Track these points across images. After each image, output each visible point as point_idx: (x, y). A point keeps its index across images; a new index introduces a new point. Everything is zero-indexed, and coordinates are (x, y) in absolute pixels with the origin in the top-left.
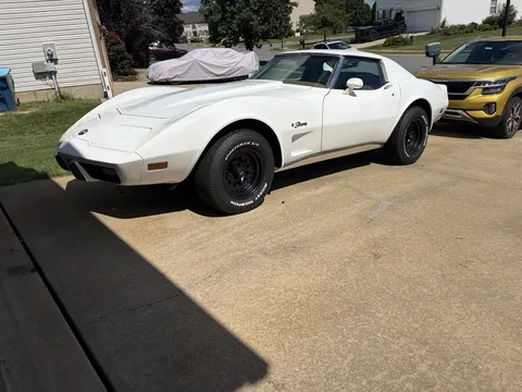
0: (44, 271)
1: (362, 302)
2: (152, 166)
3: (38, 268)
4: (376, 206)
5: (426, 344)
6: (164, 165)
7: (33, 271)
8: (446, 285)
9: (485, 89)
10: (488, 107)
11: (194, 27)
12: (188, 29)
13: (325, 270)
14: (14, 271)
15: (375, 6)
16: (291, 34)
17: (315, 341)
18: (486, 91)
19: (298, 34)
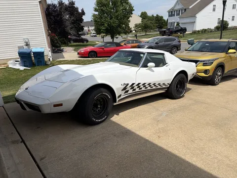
0: (25, 142)
1: (151, 156)
2: (55, 106)
3: (23, 141)
4: (161, 115)
5: (175, 174)
6: (61, 105)
7: (21, 142)
8: (185, 149)
9: (204, 64)
10: (206, 72)
11: (88, 28)
12: (86, 29)
13: (138, 143)
14: (14, 142)
15: (167, 20)
16: (131, 31)
17: (132, 172)
18: (205, 64)
19: (134, 32)
